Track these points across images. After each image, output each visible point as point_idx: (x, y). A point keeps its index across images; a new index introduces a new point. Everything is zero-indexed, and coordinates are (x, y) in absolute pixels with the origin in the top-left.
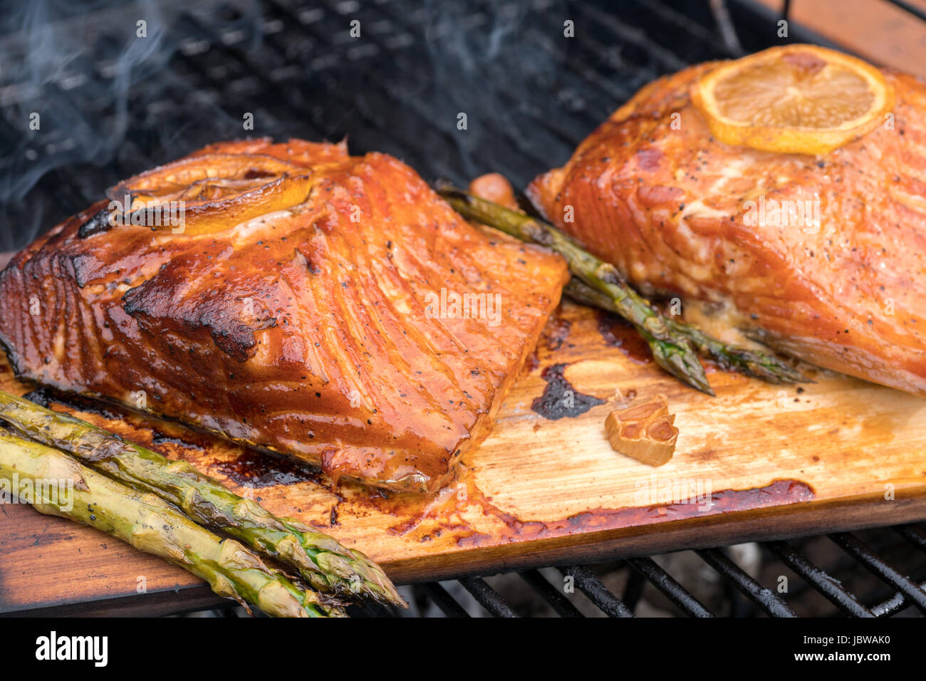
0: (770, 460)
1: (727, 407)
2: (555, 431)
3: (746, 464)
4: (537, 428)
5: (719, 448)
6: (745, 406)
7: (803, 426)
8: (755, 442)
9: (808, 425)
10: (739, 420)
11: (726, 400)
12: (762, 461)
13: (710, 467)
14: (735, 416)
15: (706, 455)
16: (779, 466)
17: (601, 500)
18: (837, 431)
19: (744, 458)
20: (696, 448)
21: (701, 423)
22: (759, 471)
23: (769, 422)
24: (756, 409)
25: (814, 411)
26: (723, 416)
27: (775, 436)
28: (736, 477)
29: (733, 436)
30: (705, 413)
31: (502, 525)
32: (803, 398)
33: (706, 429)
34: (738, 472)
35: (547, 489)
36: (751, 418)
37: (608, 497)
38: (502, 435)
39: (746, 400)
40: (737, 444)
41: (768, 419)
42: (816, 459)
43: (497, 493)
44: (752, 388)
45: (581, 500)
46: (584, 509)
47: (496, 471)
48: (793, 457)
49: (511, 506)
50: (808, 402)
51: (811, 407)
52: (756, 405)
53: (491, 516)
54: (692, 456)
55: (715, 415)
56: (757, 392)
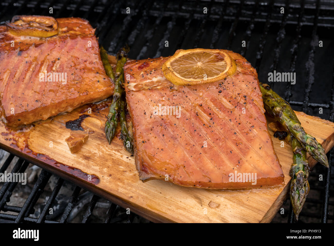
0: (99, 169)
1: (109, 149)
2: (63, 131)
3: (92, 166)
4: (61, 128)
5: (92, 158)
6: (114, 151)
7: (119, 165)
8: (102, 162)
9: (121, 165)
10: (106, 154)
11: (111, 147)
12: (97, 168)
13: (84, 162)
14: (107, 152)
15: (87, 158)
16: (99, 172)
17: (51, 154)
18: (126, 172)
19: (94, 164)
20: (87, 155)
21: (97, 149)
22: (93, 170)
23: (113, 159)
24: (115, 154)
25: (128, 163)
26: (105, 150)
27: (109, 163)
28: (86, 168)
29: (100, 157)
30: (101, 147)
31: (24, 146)
32: (130, 158)
33: (96, 151)
34: (88, 167)
35: (43, 144)
36: (111, 155)
37: (53, 154)
38: (51, 125)
39: (115, 150)
40: (98, 159)
41: (114, 158)
42: (110, 175)
43: (32, 138)
44: (122, 148)
45: (47, 151)
46: (44, 153)
47: (39, 132)
48: (106, 171)
49: (31, 143)
50: (130, 160)
51: (128, 161)
52: (116, 153)
53: (25, 143)
54: (84, 156)
55: (103, 149)
56: (121, 150)
